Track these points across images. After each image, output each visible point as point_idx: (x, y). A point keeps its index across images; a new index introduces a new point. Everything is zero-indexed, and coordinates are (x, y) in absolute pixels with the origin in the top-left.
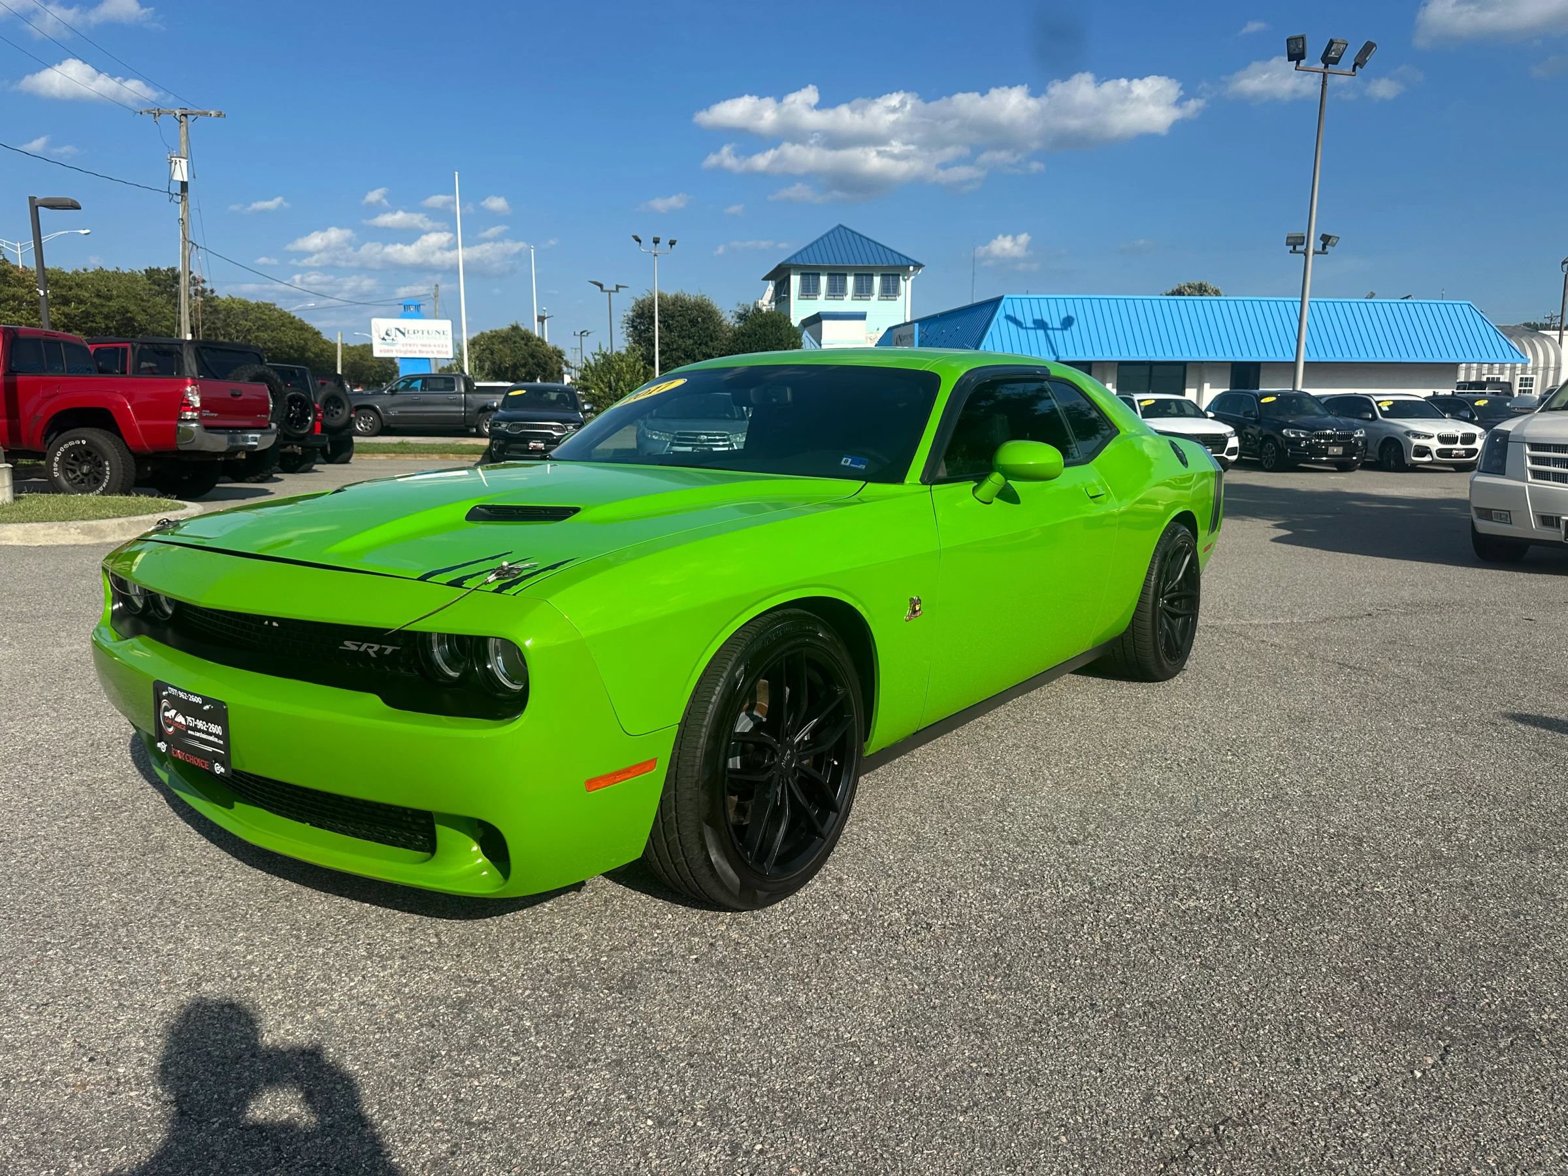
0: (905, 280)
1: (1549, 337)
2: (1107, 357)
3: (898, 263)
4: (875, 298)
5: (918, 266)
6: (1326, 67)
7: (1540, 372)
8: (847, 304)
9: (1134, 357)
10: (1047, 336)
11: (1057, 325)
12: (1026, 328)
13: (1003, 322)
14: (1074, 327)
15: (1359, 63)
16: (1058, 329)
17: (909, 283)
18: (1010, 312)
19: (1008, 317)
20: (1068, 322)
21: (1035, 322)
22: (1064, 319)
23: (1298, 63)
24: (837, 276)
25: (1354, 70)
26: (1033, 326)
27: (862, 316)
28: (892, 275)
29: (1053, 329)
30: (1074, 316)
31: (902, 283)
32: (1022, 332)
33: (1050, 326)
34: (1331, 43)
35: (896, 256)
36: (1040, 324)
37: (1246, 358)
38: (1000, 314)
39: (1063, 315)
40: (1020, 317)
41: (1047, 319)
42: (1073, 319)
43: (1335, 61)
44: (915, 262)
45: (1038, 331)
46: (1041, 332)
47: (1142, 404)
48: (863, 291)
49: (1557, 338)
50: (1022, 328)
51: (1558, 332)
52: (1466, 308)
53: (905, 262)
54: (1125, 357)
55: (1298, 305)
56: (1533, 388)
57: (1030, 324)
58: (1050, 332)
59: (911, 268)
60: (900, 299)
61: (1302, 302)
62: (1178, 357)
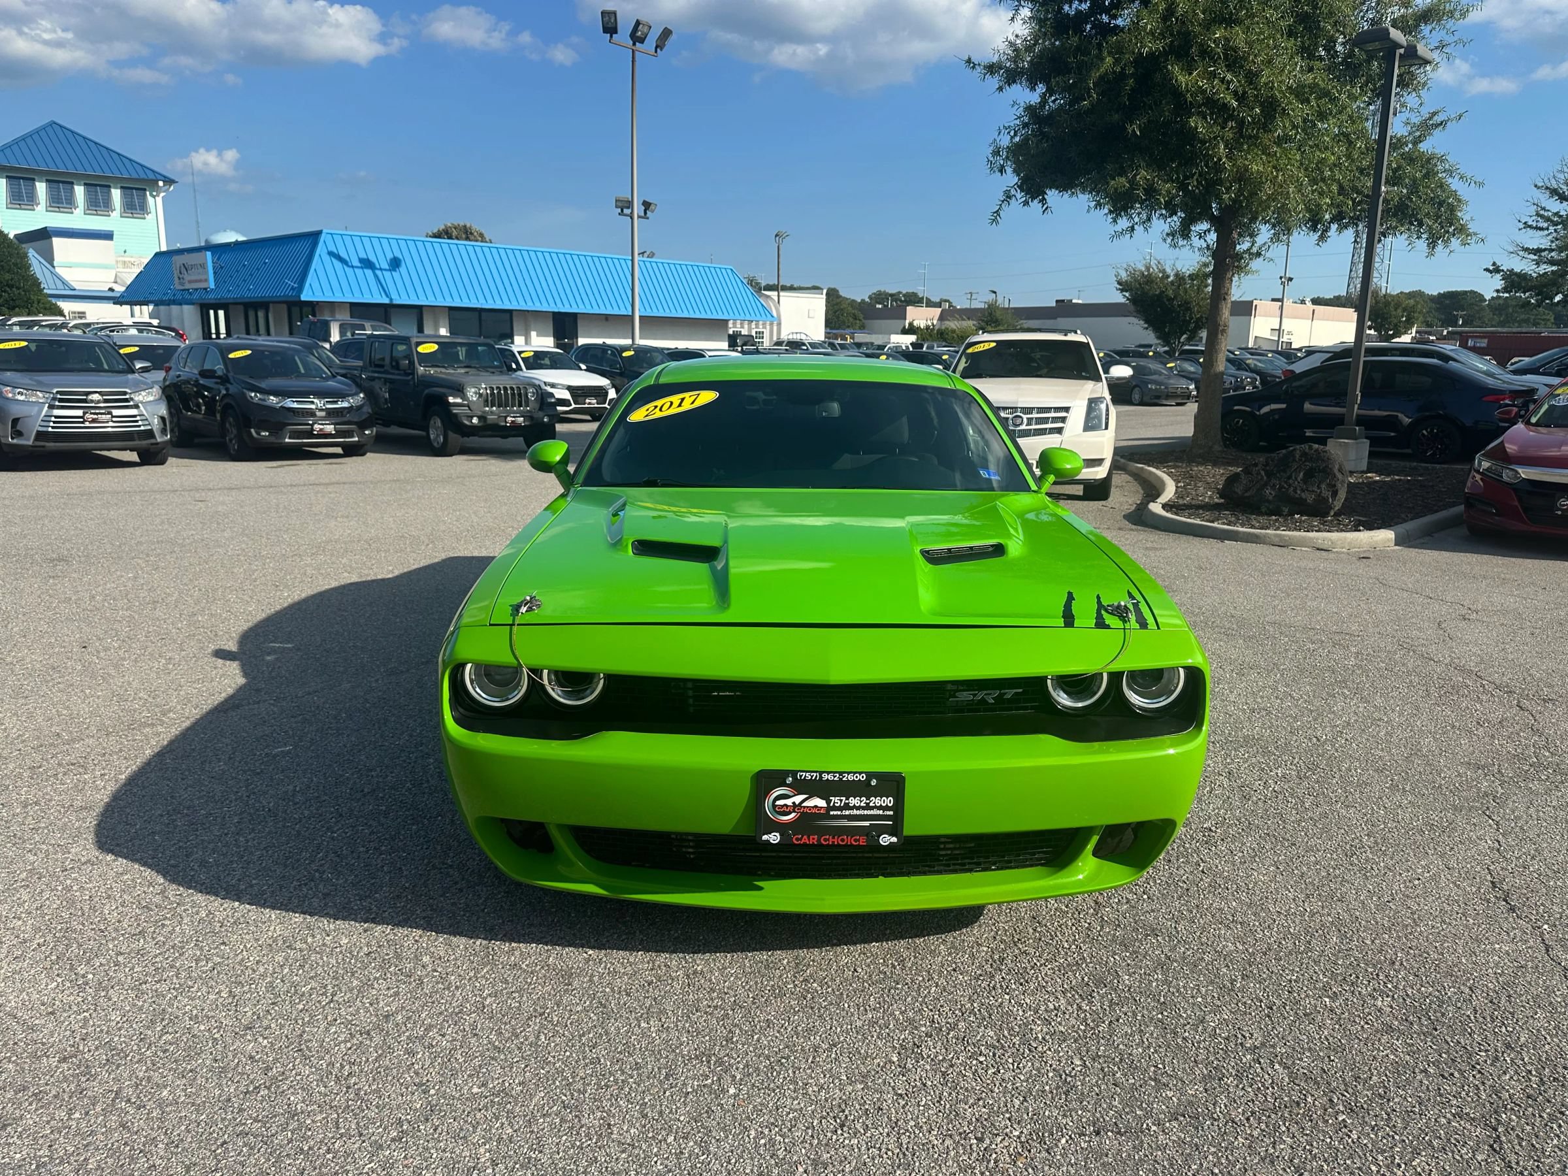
0: (154, 197)
1: (768, 297)
2: (440, 302)
3: (143, 176)
4: (116, 214)
5: (169, 181)
6: (634, 44)
7: (768, 327)
8: (78, 219)
9: (466, 303)
10: (376, 276)
11: (385, 266)
12: (353, 267)
13: (326, 258)
14: (403, 269)
15: (659, 46)
16: (385, 270)
17: (159, 200)
18: (332, 248)
19: (330, 254)
20: (395, 263)
21: (361, 260)
22: (391, 260)
23: (611, 36)
24: (61, 185)
25: (656, 52)
26: (359, 265)
27: (108, 236)
28: (137, 189)
29: (381, 269)
30: (401, 257)
31: (150, 200)
32: (349, 270)
33: (378, 267)
34: (638, 23)
35: (139, 168)
36: (367, 264)
37: (566, 309)
38: (321, 250)
39: (390, 256)
40: (343, 254)
41: (373, 258)
42: (400, 260)
43: (642, 41)
44: (165, 177)
45: (365, 270)
46: (368, 272)
47: (523, 355)
48: (100, 204)
49: (776, 298)
50: (348, 266)
51: (776, 293)
52: (729, 271)
53: (151, 176)
54: (457, 303)
55: (630, 263)
56: (764, 340)
57: (356, 263)
58: (378, 273)
59: (161, 183)
60: (150, 217)
61: (633, 260)
62: (507, 306)
